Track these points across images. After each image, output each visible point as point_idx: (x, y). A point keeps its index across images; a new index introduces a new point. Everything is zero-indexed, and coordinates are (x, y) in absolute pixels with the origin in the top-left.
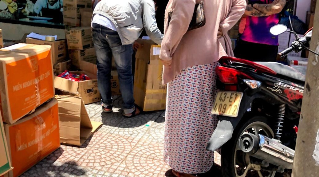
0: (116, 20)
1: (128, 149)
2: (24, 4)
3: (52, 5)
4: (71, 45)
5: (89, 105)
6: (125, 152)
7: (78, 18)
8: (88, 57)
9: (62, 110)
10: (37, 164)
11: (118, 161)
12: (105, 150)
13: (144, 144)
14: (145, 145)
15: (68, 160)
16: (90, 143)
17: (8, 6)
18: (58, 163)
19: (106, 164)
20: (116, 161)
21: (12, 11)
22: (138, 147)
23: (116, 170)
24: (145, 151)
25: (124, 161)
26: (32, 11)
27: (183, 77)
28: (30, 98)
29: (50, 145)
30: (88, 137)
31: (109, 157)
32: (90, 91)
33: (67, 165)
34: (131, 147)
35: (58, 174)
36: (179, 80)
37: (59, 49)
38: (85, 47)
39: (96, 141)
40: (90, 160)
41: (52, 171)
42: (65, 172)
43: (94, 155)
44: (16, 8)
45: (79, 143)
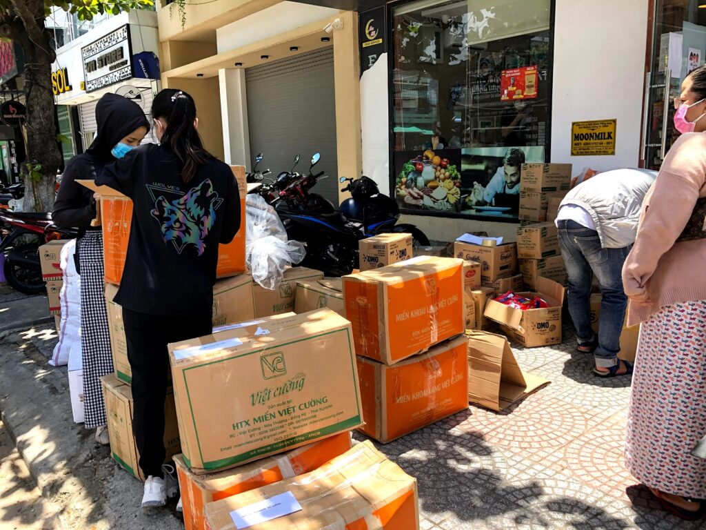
0: (593, 208)
1: (580, 428)
2: (470, 189)
3: (511, 188)
4: (522, 251)
5: (539, 349)
6: (572, 433)
7: (542, 208)
8: (550, 270)
9: (475, 352)
10: (425, 427)
11: (552, 446)
12: (537, 425)
13: (614, 427)
14: (615, 429)
15: (472, 430)
16: (517, 409)
17: (448, 193)
18: (456, 431)
19: (531, 447)
20: (550, 445)
21: (452, 200)
22: (599, 430)
23: (543, 458)
24: (611, 440)
25: (563, 448)
26: (480, 199)
27: (666, 318)
28: (420, 332)
29: (449, 402)
30: (515, 399)
31: (540, 436)
32: (542, 325)
33: (469, 436)
34: (586, 427)
35: (451, 446)
36: (659, 324)
37: (503, 258)
38: (545, 254)
39: (527, 407)
40: (506, 435)
41: (444, 440)
42: (462, 446)
43: (516, 428)
44: (458, 196)
45: (496, 407)
